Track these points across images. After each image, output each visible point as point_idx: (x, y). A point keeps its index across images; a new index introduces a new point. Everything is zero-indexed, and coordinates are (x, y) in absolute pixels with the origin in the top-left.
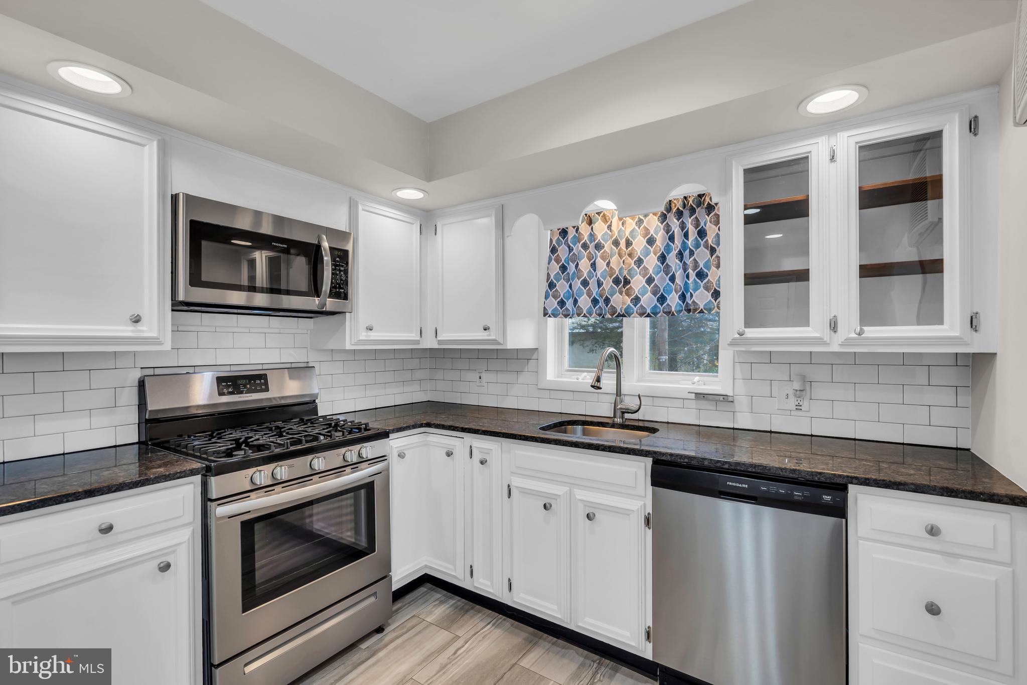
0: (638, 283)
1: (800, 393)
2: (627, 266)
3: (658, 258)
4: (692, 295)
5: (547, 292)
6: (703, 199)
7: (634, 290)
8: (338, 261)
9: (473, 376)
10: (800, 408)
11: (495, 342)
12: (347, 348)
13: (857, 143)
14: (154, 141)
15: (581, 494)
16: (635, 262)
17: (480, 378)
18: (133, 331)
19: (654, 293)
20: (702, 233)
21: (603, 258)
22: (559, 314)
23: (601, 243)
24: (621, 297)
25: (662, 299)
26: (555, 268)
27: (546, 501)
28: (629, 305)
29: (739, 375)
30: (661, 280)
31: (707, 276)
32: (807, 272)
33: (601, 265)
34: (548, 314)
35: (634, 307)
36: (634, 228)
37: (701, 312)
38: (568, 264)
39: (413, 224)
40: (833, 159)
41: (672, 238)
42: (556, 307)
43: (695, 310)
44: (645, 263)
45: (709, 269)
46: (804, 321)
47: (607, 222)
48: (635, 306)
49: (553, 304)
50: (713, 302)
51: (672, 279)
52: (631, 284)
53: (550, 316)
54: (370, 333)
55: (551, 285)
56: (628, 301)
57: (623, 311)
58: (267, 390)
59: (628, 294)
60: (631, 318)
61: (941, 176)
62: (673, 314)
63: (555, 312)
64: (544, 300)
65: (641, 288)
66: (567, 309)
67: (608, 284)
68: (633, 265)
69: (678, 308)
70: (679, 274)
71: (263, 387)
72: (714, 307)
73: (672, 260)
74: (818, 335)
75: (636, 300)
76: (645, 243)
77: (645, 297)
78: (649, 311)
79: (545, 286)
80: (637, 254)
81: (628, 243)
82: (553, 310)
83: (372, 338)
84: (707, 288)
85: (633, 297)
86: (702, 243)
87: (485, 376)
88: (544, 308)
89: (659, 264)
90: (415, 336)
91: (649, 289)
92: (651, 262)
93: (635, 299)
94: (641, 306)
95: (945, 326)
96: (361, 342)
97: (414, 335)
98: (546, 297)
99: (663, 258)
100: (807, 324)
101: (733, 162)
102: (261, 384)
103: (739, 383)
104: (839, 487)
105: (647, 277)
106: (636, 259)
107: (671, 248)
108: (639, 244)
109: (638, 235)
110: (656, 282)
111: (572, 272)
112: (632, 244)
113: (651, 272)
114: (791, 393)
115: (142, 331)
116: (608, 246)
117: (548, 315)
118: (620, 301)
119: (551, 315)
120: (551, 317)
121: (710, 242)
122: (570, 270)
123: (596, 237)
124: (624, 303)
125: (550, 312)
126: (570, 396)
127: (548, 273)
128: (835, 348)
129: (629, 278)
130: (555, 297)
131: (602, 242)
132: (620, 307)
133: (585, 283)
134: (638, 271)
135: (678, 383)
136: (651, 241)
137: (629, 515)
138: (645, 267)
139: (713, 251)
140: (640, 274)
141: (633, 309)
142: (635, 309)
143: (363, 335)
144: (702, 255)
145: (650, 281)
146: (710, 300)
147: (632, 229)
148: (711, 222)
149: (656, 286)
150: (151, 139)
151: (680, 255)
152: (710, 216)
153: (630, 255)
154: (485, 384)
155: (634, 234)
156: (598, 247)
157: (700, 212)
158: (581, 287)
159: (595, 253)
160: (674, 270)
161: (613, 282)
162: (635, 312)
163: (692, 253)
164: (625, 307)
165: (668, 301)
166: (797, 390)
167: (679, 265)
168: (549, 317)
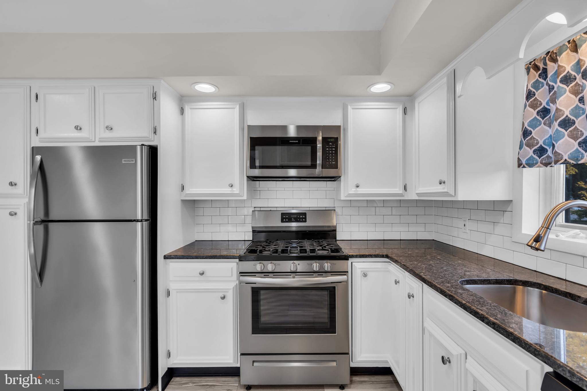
5: (521, 142)
8: (330, 145)
12: (342, 199)
14: (237, 105)
17: (465, 225)
18: (231, 191)
22: (536, 163)
26: (532, 114)
34: (522, 164)
38: (549, 106)
39: (397, 108)
42: (533, 156)
49: (530, 152)
53: (524, 167)
54: (358, 189)
55: (526, 134)
58: (305, 221)
63: (531, 162)
64: (518, 151)
71: (304, 220)
79: (518, 136)
82: (528, 160)
83: (359, 192)
88: (518, 158)
90: (399, 190)
96: (350, 195)
97: (397, 189)
98: (521, 148)
102: (303, 218)
115: (234, 191)
117: (522, 166)
119: (525, 165)
120: (526, 167)
125: (524, 162)
127: (523, 122)
130: (531, 145)
143: (353, 190)
150: (236, 105)
154: (468, 231)
168: (522, 167)
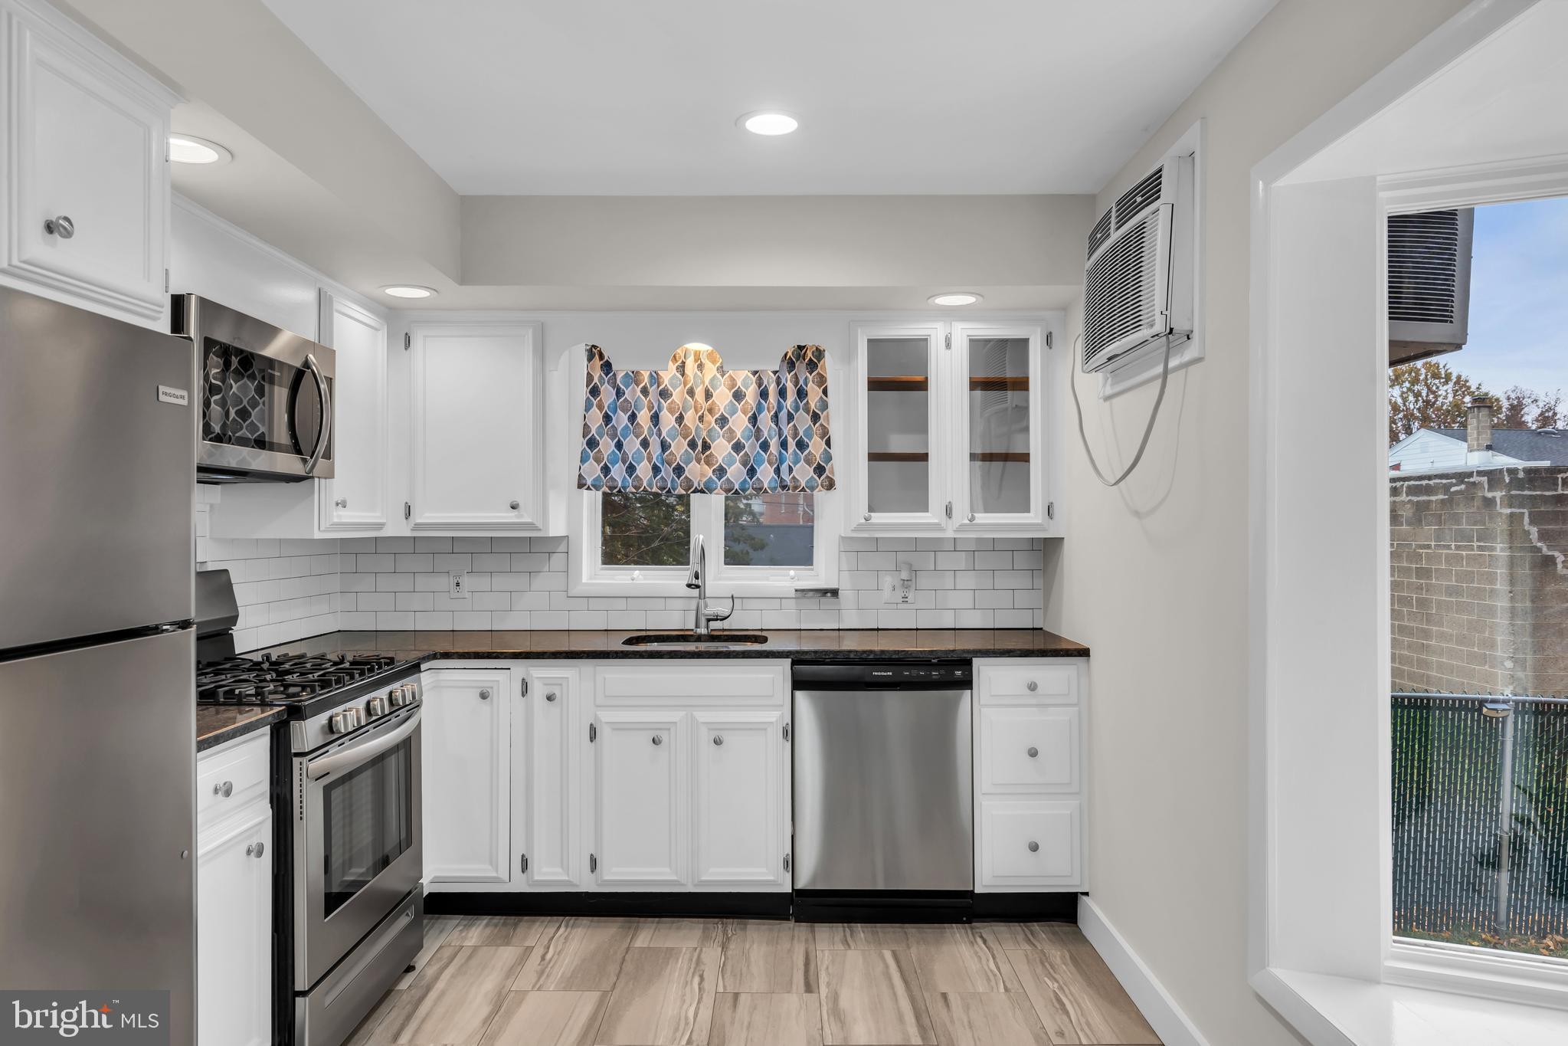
0: (721, 449)
1: (906, 584)
2: (707, 425)
3: (749, 419)
4: (791, 470)
5: (583, 452)
6: (803, 352)
7: (716, 458)
9: (444, 582)
10: (906, 600)
11: (531, 526)
13: (968, 336)
15: (703, 716)
16: (716, 421)
17: (458, 584)
19: (745, 464)
20: (801, 394)
21: (671, 411)
22: (603, 486)
23: (668, 390)
24: (699, 466)
25: (752, 472)
26: (596, 418)
27: (653, 734)
28: (711, 478)
29: (844, 567)
30: (751, 447)
31: (808, 446)
32: (926, 455)
33: (668, 420)
34: (586, 485)
35: (717, 481)
36: (715, 375)
37: (803, 490)
40: (948, 346)
41: (764, 394)
42: (599, 475)
43: (795, 488)
44: (730, 423)
45: (810, 438)
46: (924, 507)
47: (677, 361)
48: (719, 480)
49: (593, 470)
50: (815, 479)
51: (765, 446)
52: (712, 449)
53: (589, 488)
54: (344, 512)
55: (592, 443)
56: (709, 472)
57: (702, 486)
59: (708, 463)
60: (713, 495)
61: (1028, 378)
62: (766, 491)
63: (597, 483)
64: (579, 463)
65: (726, 456)
66: (612, 478)
67: (679, 448)
68: (713, 423)
69: (773, 485)
70: (774, 444)
72: (818, 485)
73: (765, 420)
74: (936, 521)
75: (721, 471)
76: (731, 397)
77: (732, 468)
78: (737, 487)
79: (580, 443)
80: (719, 409)
81: (708, 395)
82: (594, 480)
83: (344, 520)
84: (808, 462)
85: (715, 467)
86: (801, 405)
87: (467, 582)
88: (580, 475)
89: (750, 426)
91: (738, 458)
92: (740, 423)
93: (719, 470)
94: (728, 479)
95: (1031, 514)
96: (332, 527)
98: (583, 460)
99: (754, 420)
100: (926, 510)
101: (859, 331)
103: (845, 575)
104: (965, 663)
105: (734, 441)
106: (717, 416)
107: (762, 406)
108: (723, 398)
109: (720, 385)
110: (746, 449)
111: (622, 426)
112: (712, 396)
113: (739, 435)
114: (898, 584)
116: (678, 395)
117: (586, 487)
118: (698, 472)
119: (590, 486)
120: (591, 489)
121: (813, 406)
122: (617, 422)
123: (661, 380)
124: (703, 475)
125: (589, 482)
126: (621, 604)
127: (585, 425)
128: (950, 534)
129: (709, 441)
130: (598, 460)
131: (670, 388)
132: (698, 480)
133: (645, 444)
134: (721, 433)
135: (767, 579)
136: (738, 396)
137: (765, 729)
138: (730, 428)
139: (815, 417)
140: (723, 436)
141: (716, 483)
142: (719, 483)
143: (336, 516)
144: (803, 421)
145: (738, 447)
146: (812, 476)
147: (712, 376)
148: (813, 382)
149: (746, 454)
151: (776, 418)
152: (813, 375)
153: (710, 411)
154: (467, 595)
155: (715, 382)
156: (664, 394)
157: (801, 368)
158: (641, 448)
159: (659, 402)
160: (766, 435)
161: (688, 445)
162: (719, 487)
163: (790, 417)
164: (705, 480)
165: (758, 475)
166: (904, 580)
167: (775, 431)
168: (584, 490)
